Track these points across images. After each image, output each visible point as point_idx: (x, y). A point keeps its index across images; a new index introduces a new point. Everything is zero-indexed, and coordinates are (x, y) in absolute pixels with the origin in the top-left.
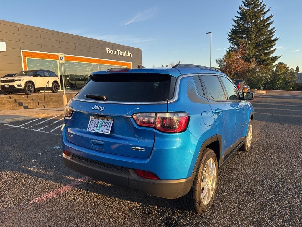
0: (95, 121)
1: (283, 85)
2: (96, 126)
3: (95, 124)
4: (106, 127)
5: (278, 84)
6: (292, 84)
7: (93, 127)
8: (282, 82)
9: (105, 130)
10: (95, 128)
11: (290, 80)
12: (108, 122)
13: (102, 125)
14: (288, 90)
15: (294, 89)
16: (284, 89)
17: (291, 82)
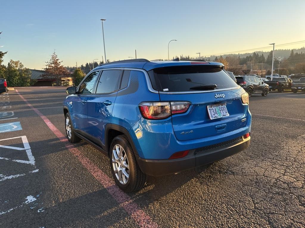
0: (212, 109)
1: (20, 82)
2: (216, 113)
3: (213, 112)
4: (224, 111)
5: (15, 80)
6: (29, 80)
7: (214, 115)
8: (19, 79)
9: (225, 114)
10: (216, 115)
11: (26, 77)
12: (223, 107)
13: (220, 111)
14: (26, 86)
15: (31, 85)
16: (22, 85)
17: (27, 78)
